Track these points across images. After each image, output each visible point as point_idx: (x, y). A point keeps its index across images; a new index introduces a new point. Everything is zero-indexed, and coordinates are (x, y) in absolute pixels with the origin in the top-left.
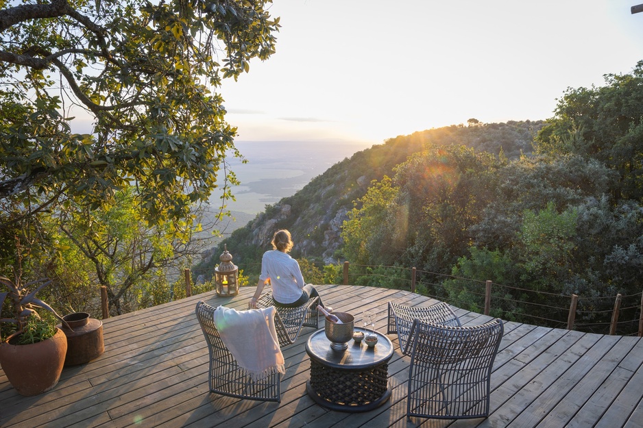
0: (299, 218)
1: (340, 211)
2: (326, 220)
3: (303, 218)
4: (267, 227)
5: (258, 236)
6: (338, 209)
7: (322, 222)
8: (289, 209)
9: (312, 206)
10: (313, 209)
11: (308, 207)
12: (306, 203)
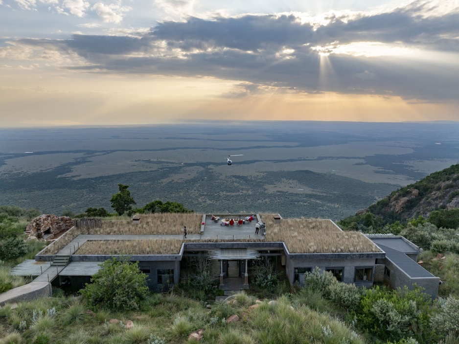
0: (424, 199)
1: (455, 198)
2: (444, 203)
3: (427, 199)
4: (402, 202)
5: (395, 206)
6: (453, 197)
7: (441, 204)
8: (417, 192)
9: (434, 192)
10: (435, 194)
11: (431, 192)
12: (429, 190)
